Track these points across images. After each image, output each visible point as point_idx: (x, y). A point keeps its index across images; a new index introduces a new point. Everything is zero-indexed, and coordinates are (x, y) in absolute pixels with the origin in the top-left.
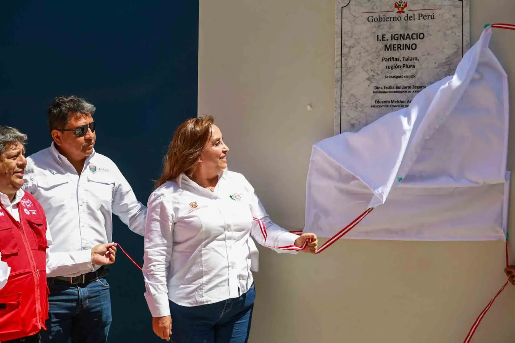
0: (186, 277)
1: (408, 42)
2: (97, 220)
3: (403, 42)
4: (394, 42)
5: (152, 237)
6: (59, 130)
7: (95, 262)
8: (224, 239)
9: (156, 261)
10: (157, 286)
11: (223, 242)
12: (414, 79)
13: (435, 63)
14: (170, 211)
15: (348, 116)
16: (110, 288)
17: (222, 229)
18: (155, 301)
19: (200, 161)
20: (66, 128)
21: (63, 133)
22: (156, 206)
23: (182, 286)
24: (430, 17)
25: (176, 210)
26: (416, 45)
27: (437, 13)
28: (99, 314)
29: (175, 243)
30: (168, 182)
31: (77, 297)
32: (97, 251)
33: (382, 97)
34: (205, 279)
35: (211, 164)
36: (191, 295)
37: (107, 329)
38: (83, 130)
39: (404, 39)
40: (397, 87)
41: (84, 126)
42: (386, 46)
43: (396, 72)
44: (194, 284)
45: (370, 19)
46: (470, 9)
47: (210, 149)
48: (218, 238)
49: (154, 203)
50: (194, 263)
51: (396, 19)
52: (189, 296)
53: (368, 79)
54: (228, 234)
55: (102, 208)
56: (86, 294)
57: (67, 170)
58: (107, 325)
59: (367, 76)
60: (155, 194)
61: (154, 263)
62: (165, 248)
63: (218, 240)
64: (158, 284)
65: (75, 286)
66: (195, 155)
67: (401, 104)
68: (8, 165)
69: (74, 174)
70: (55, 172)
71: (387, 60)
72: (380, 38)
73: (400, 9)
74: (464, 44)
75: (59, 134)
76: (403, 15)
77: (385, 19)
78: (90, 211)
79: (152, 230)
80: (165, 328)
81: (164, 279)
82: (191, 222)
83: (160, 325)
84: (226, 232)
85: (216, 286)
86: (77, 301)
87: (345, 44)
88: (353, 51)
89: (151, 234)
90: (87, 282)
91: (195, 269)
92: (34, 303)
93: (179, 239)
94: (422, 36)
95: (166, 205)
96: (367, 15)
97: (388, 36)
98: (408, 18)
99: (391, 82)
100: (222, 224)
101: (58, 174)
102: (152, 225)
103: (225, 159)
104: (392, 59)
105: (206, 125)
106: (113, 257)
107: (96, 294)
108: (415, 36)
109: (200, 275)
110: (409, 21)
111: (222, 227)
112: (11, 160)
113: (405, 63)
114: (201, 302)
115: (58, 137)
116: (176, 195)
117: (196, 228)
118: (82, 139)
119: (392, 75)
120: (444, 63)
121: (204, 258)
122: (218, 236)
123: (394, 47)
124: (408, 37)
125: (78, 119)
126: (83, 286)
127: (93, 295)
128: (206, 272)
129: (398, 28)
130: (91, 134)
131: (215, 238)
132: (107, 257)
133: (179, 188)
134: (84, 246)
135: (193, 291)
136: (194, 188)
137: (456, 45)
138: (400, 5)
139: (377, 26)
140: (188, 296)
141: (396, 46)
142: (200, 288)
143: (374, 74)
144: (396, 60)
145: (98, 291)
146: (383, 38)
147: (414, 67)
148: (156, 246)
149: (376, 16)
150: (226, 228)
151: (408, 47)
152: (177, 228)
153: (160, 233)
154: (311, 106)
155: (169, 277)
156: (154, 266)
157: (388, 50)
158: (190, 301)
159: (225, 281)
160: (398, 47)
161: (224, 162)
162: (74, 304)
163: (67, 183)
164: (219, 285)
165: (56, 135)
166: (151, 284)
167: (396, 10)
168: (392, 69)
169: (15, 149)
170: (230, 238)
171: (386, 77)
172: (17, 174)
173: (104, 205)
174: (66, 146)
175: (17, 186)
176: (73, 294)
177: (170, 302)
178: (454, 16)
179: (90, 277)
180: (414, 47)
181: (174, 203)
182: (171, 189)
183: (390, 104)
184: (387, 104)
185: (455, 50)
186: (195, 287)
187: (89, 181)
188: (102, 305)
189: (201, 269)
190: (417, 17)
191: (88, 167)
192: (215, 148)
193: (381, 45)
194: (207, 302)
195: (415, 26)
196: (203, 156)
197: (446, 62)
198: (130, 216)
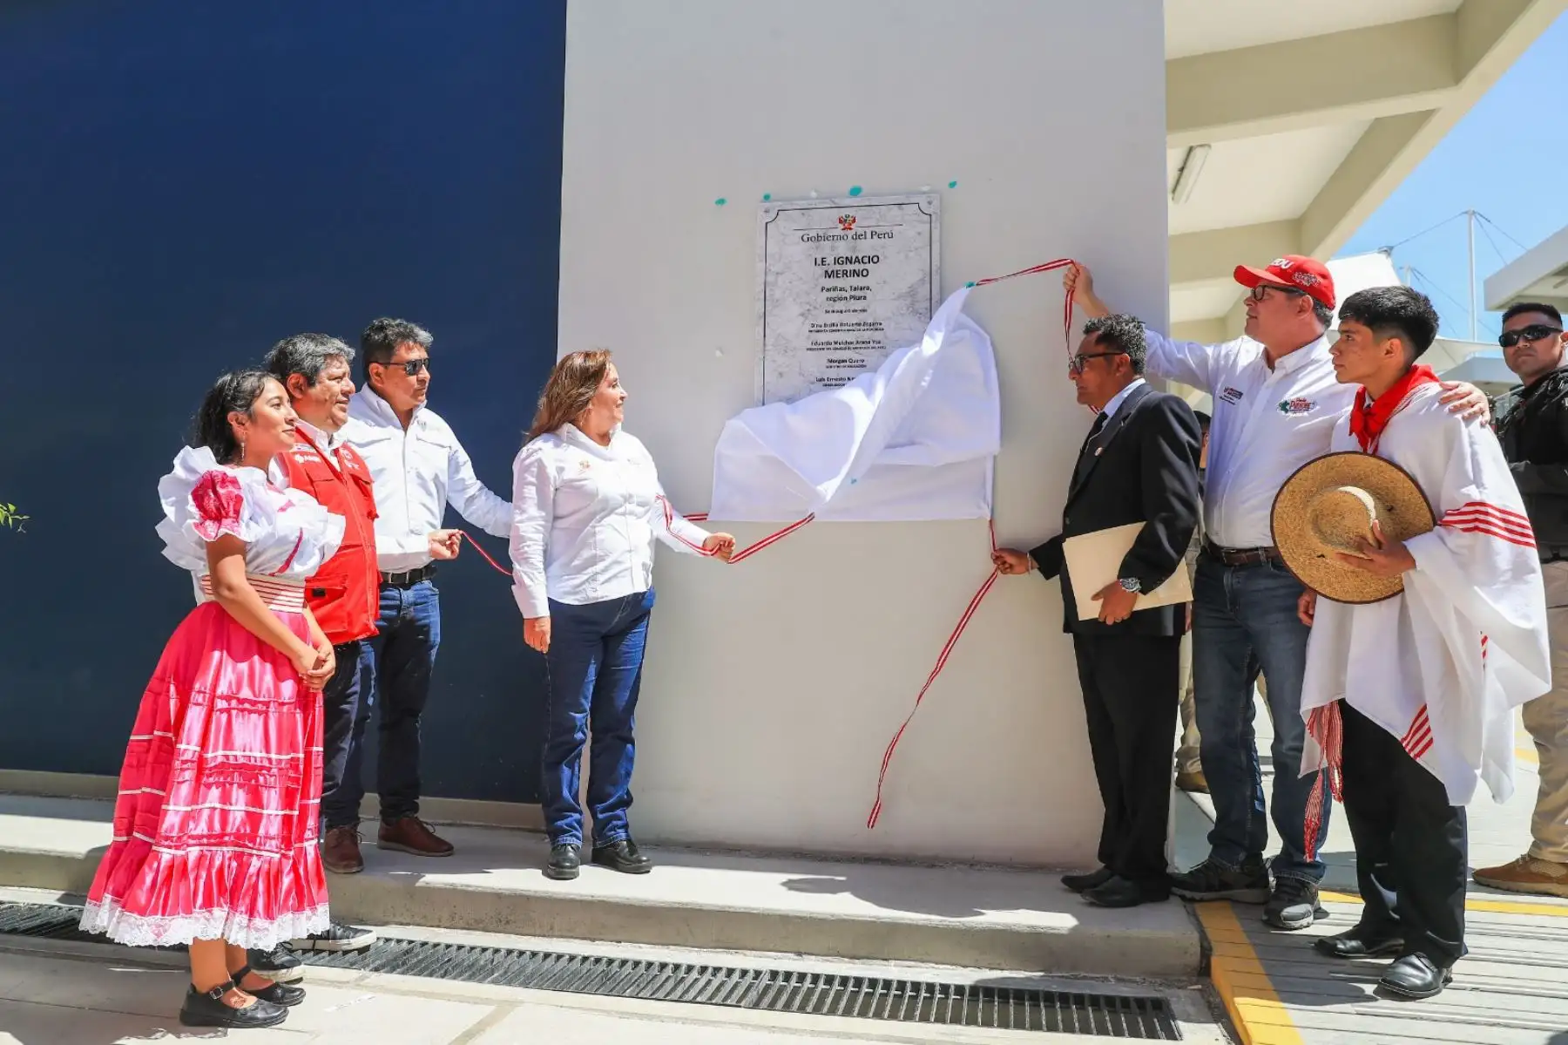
0: (573, 564)
1: (857, 267)
2: (430, 494)
3: (849, 267)
4: (838, 267)
5: (525, 506)
6: (381, 364)
7: (433, 552)
8: (624, 514)
9: (531, 539)
10: (533, 574)
11: (623, 518)
12: (865, 313)
13: (894, 294)
14: (551, 471)
15: (774, 361)
16: (440, 594)
17: (621, 499)
18: (530, 596)
19: (590, 406)
20: (392, 361)
21: (386, 368)
22: (531, 464)
23: (566, 577)
24: (886, 235)
25: (561, 470)
26: (867, 270)
27: (896, 230)
28: (425, 629)
29: (556, 518)
30: (545, 436)
31: (398, 602)
32: (437, 538)
33: (823, 337)
34: (600, 566)
35: (605, 412)
36: (581, 588)
37: (434, 652)
38: (414, 366)
39: (851, 263)
40: (841, 325)
41: (416, 360)
42: (826, 272)
43: (839, 305)
44: (585, 574)
45: (805, 238)
46: (941, 224)
47: (605, 392)
48: (617, 511)
49: (528, 461)
50: (584, 545)
51: (842, 238)
52: (577, 590)
53: (802, 315)
54: (629, 507)
55: (436, 478)
56: (412, 600)
57: (389, 422)
58: (435, 646)
59: (801, 311)
60: (528, 450)
61: (528, 543)
62: (543, 523)
63: (617, 514)
64: (535, 572)
65: (395, 587)
66: (587, 396)
67: (847, 346)
68: (329, 389)
69: (398, 428)
70: (373, 424)
71: (828, 290)
72: (819, 261)
73: (846, 225)
74: (934, 268)
75: (381, 369)
76: (850, 233)
77: (826, 238)
78: (420, 481)
79: (525, 497)
80: (544, 633)
81: (541, 566)
82: (583, 486)
83: (537, 629)
84: (627, 505)
85: (615, 576)
86: (398, 608)
87: (770, 270)
88: (780, 279)
89: (524, 504)
90: (412, 583)
91: (586, 554)
92: (364, 593)
93: (560, 512)
94: (875, 259)
95: (546, 462)
96: (801, 233)
97: (830, 260)
98: (857, 237)
99: (835, 318)
100: (624, 492)
101: (376, 428)
102: (525, 490)
103: (621, 408)
104: (835, 289)
105: (601, 359)
106: (456, 548)
107: (423, 600)
108: (866, 260)
109: (593, 561)
110: (858, 240)
111: (622, 496)
112: (334, 383)
113: (853, 293)
114: (594, 598)
115: (378, 374)
116: (559, 450)
117: (591, 496)
118: (413, 379)
119: (836, 308)
120: (906, 293)
121: (598, 537)
122: (616, 509)
123: (837, 274)
124: (857, 260)
125: (409, 349)
126: (407, 587)
127: (419, 601)
128: (601, 556)
129: (843, 249)
130: (425, 373)
131: (612, 511)
132: (447, 548)
133: (563, 441)
134: (412, 528)
135: (583, 583)
136: (581, 443)
137: (922, 270)
138: (846, 221)
139: (814, 247)
140: (575, 591)
141: (841, 272)
142: (593, 578)
143: (811, 308)
144: (840, 290)
145: (426, 597)
146: (823, 261)
147: (865, 298)
148: (531, 519)
149: (813, 234)
150: (628, 499)
151: (855, 273)
152: (561, 496)
153: (536, 501)
154: (722, 352)
155: (547, 563)
156: (528, 546)
157: (830, 277)
158: (578, 597)
159: (626, 570)
160: (843, 274)
161: (620, 411)
162: (394, 613)
163: (389, 439)
164: (619, 575)
165: (375, 371)
166: (525, 573)
167: (841, 226)
168: (834, 301)
169: (339, 368)
170: (631, 513)
171: (827, 312)
172: (341, 405)
173: (440, 474)
174: (389, 387)
175: (339, 422)
176: (393, 599)
177: (549, 599)
178: (919, 234)
179: (416, 576)
180: (865, 273)
181: (556, 460)
182: (550, 444)
183: (833, 346)
184: (829, 346)
185: (921, 276)
186: (586, 577)
187: (418, 439)
188: (429, 616)
189: (594, 551)
190: (869, 235)
191: (416, 422)
192: (611, 390)
193: (820, 270)
194: (602, 597)
195: (866, 247)
196: (595, 400)
197: (909, 292)
198: (467, 496)
